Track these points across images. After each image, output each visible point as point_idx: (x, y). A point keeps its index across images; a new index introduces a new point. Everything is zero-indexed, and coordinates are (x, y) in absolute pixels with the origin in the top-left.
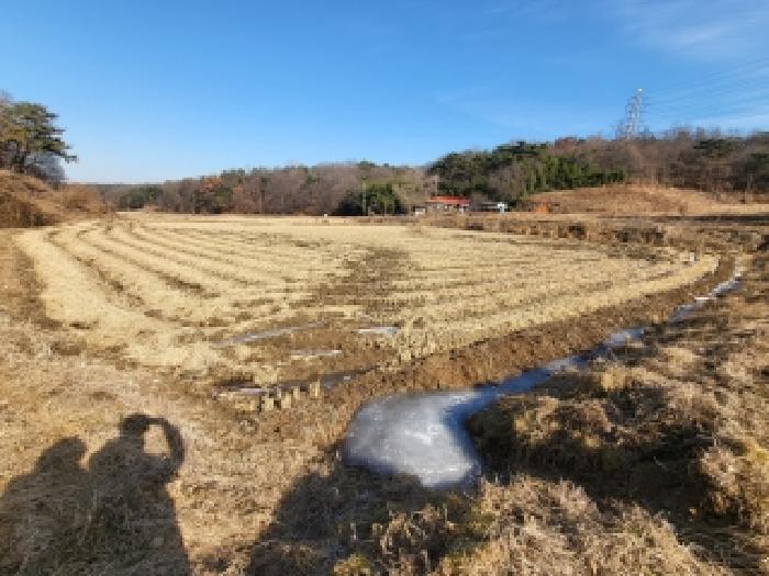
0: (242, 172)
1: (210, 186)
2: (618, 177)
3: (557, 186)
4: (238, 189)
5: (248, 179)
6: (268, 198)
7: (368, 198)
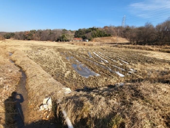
0: (35, 30)
1: (27, 34)
2: (109, 35)
3: (99, 37)
4: (34, 35)
5: (36, 32)
6: (41, 37)
7: (62, 38)
